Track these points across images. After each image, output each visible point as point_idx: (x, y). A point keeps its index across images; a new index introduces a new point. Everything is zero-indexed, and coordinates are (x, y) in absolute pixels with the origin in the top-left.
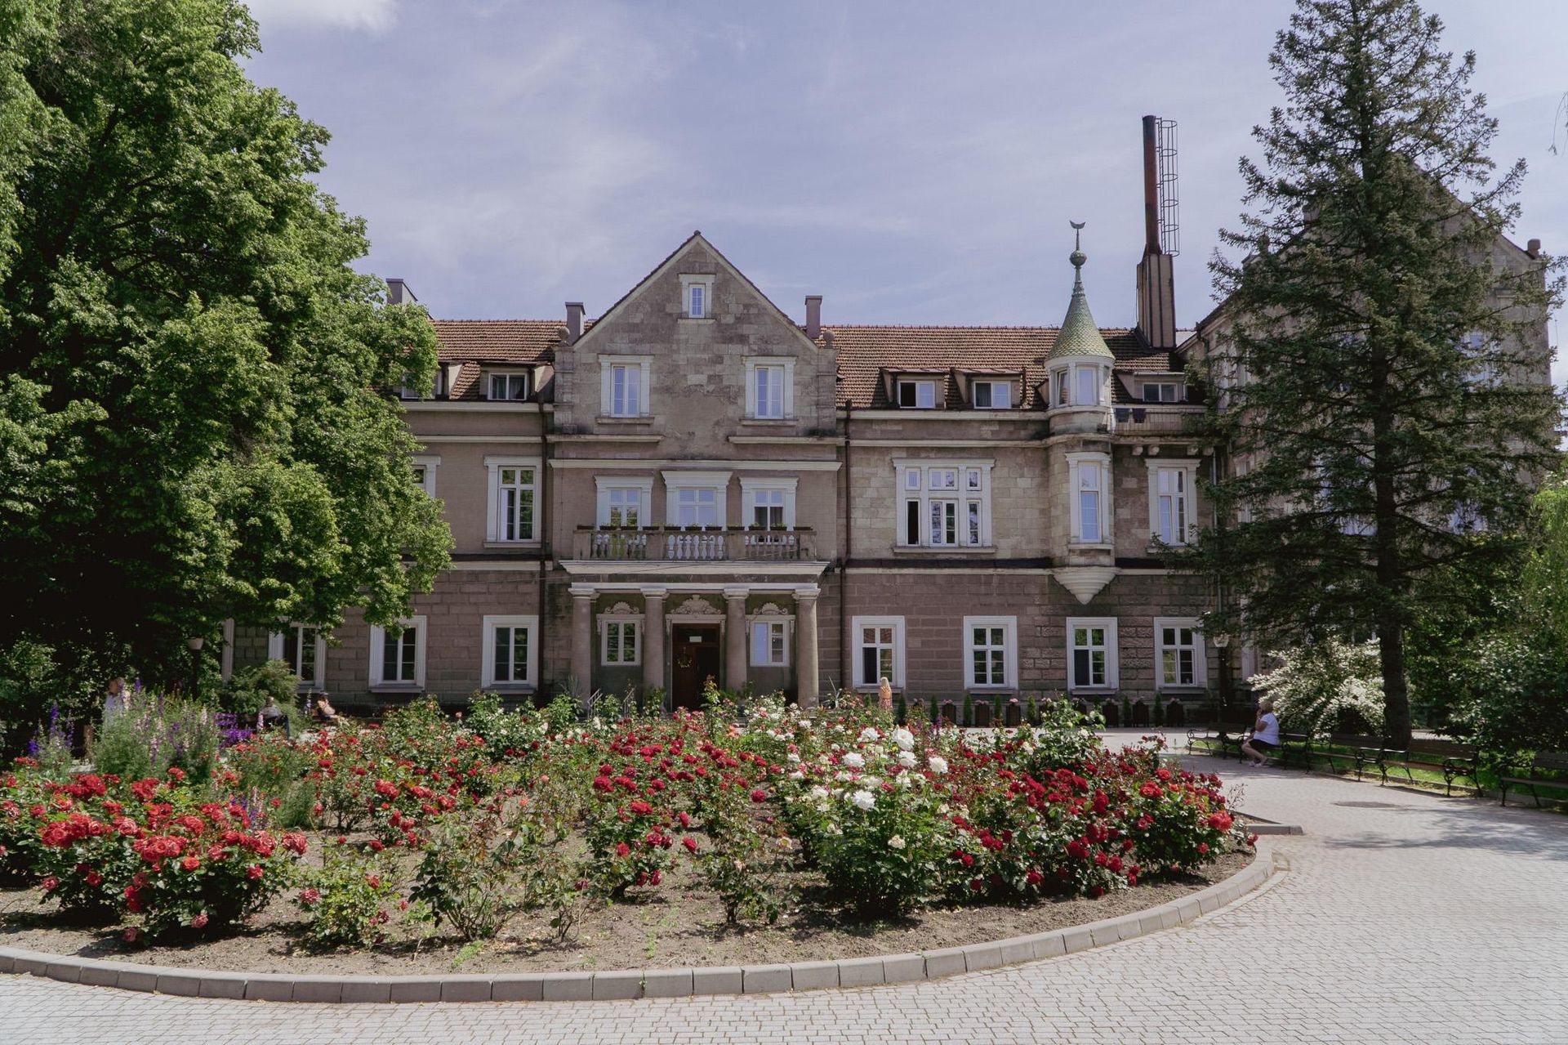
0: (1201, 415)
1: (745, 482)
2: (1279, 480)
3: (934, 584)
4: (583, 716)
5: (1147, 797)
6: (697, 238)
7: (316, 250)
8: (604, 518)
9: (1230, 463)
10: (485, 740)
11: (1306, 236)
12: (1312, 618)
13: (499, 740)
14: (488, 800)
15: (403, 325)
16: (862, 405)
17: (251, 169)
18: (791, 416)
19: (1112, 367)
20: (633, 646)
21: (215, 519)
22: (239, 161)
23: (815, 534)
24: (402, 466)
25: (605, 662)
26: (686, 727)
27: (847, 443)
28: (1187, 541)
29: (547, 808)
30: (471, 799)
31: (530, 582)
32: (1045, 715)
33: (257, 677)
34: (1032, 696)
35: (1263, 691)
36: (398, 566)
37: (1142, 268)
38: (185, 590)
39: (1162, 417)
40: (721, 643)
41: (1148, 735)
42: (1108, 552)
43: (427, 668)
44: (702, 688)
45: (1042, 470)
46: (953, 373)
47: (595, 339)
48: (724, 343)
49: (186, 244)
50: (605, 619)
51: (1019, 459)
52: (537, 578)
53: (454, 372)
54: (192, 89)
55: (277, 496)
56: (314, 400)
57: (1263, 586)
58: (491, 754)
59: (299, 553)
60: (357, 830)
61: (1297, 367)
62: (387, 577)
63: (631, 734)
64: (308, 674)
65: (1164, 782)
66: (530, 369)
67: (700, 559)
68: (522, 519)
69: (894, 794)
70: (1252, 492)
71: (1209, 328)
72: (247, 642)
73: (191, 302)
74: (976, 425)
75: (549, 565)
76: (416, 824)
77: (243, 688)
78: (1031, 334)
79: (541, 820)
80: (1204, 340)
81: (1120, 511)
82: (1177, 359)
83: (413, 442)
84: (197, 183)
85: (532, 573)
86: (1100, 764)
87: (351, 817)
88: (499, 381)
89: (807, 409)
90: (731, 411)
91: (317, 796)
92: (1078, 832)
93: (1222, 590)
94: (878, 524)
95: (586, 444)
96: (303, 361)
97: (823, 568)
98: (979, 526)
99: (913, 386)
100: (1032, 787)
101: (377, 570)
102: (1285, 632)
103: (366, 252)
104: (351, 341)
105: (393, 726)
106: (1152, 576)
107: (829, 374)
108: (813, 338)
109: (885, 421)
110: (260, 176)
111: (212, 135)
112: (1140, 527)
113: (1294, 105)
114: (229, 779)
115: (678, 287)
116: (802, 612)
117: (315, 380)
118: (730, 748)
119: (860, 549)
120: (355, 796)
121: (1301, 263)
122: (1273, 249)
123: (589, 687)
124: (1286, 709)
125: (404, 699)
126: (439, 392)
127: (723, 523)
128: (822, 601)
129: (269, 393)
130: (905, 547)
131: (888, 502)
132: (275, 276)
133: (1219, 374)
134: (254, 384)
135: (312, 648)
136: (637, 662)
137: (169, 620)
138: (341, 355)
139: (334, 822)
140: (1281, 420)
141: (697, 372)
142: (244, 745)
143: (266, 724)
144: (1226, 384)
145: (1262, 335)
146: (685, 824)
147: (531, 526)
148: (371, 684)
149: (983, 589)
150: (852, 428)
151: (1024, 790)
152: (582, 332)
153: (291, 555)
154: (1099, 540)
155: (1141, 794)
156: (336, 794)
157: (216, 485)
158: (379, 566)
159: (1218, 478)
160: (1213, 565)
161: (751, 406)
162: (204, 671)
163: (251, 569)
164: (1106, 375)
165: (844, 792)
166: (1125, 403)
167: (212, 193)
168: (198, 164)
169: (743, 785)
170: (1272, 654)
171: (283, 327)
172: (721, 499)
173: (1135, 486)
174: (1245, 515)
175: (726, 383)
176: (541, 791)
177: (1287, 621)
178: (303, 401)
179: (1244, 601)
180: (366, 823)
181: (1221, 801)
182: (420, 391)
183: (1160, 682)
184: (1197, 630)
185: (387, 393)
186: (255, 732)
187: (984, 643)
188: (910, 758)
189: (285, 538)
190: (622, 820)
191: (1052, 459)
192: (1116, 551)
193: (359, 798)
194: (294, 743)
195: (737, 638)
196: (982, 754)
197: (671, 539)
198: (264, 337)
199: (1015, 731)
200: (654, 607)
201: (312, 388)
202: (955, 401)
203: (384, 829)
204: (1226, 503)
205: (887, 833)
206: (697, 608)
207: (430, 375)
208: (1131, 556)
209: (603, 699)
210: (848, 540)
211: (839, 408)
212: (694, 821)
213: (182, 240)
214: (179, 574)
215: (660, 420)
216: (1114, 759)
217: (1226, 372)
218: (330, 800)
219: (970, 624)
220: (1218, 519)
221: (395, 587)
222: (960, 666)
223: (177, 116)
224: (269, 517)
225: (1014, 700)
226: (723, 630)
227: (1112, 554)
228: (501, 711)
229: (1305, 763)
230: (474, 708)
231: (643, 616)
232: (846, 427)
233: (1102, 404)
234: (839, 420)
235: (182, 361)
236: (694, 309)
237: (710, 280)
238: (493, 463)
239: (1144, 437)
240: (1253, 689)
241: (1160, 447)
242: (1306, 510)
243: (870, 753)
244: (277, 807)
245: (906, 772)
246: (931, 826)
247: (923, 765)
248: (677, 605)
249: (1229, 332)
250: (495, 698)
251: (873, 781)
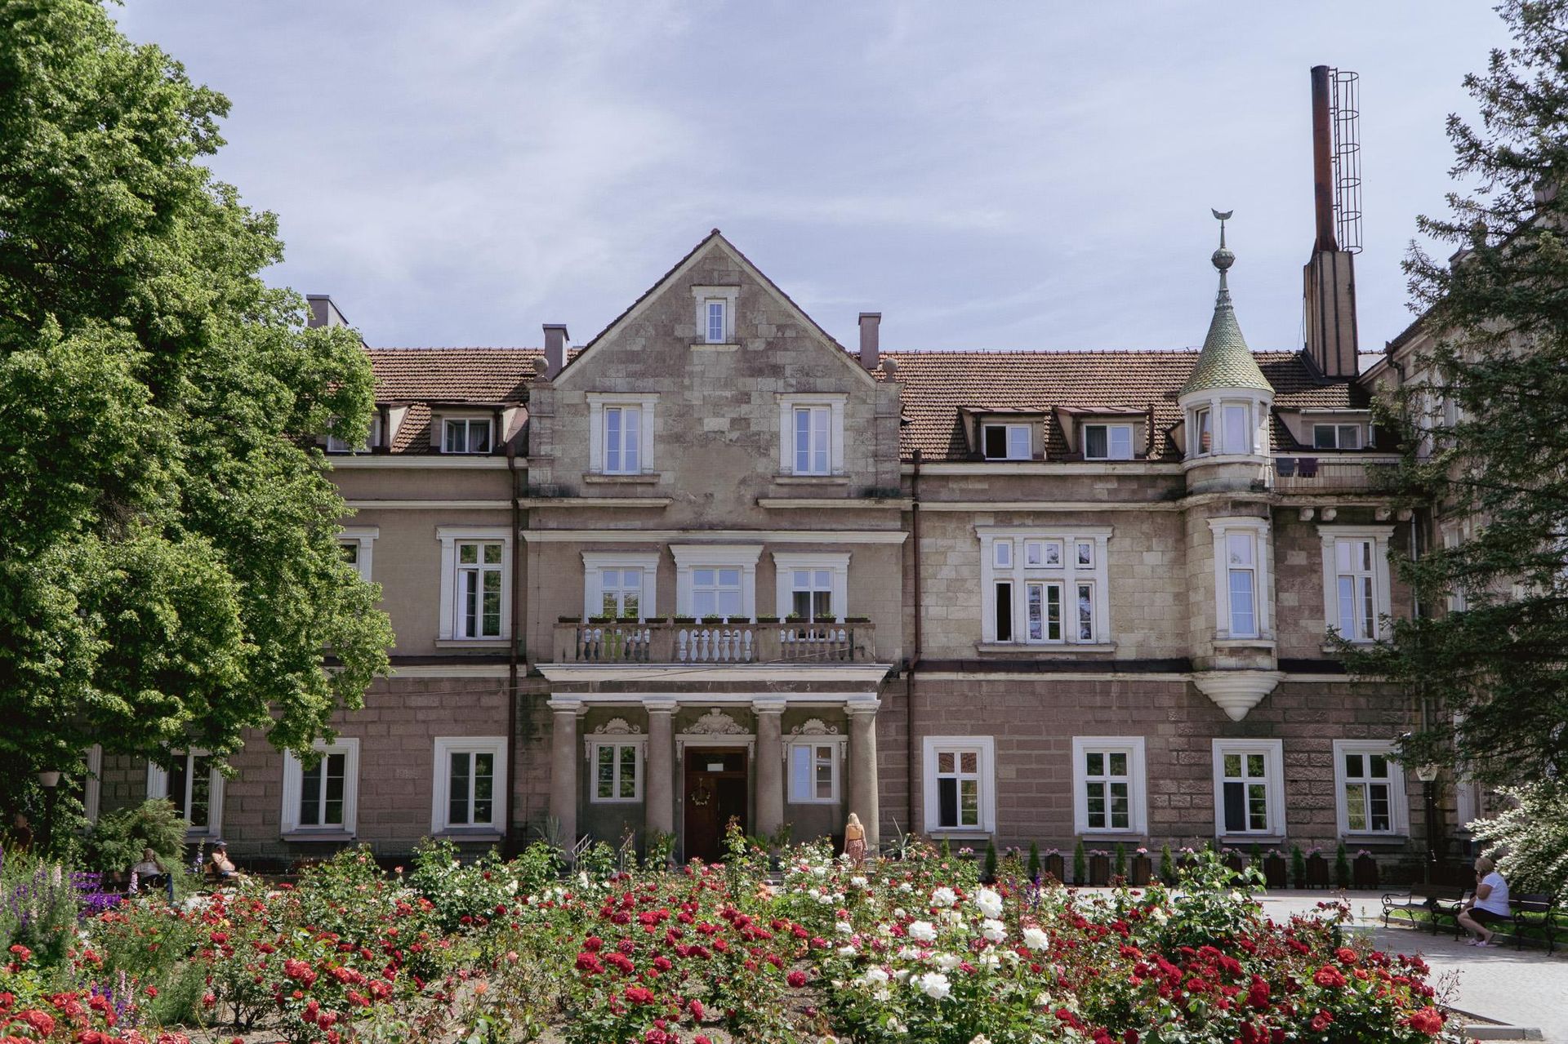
0: (1394, 466)
1: (780, 559)
2: (1503, 554)
3: (1033, 693)
4: (566, 871)
5: (1325, 986)
6: (716, 239)
7: (211, 258)
8: (594, 607)
9: (1436, 530)
10: (434, 904)
11: (1538, 224)
12: (1554, 742)
13: (453, 904)
14: (437, 985)
15: (328, 355)
16: (934, 457)
17: (125, 152)
18: (841, 472)
19: (1270, 403)
20: (633, 776)
21: (77, 611)
22: (108, 141)
23: (873, 627)
24: (324, 537)
25: (595, 798)
26: (702, 885)
27: (915, 507)
28: (1377, 636)
29: (514, 996)
30: (413, 984)
31: (496, 693)
32: (1182, 871)
33: (132, 822)
34: (1167, 845)
35: (1488, 842)
36: (318, 672)
37: (1311, 270)
38: (35, 709)
39: (1338, 469)
40: (750, 773)
41: (1325, 900)
42: (1268, 651)
43: (359, 808)
44: (722, 833)
45: (1177, 541)
46: (1055, 413)
47: (582, 372)
48: (752, 376)
49: (39, 251)
50: (596, 742)
51: (1146, 527)
52: (506, 687)
53: (396, 416)
54: (47, 48)
55: (160, 581)
56: (209, 453)
57: (1486, 699)
58: (442, 923)
59: (189, 656)
60: (260, 1028)
61: (1525, 399)
62: (303, 685)
63: (628, 896)
64: (200, 816)
65: (1347, 966)
66: (497, 412)
67: (721, 660)
68: (486, 609)
69: (977, 978)
70: (1466, 571)
71: (1404, 350)
72: (119, 776)
73: (48, 327)
74: (1087, 481)
75: (522, 671)
76: (339, 1019)
77: (112, 837)
78: (1160, 361)
79: (506, 1012)
80: (1397, 365)
81: (1283, 596)
82: (1360, 391)
83: (341, 507)
84: (53, 170)
85: (499, 681)
86: (1260, 939)
87: (252, 1010)
88: (456, 428)
89: (862, 463)
90: (762, 466)
91: (208, 982)
92: (1230, 1033)
93: (1427, 702)
94: (956, 614)
95: (570, 510)
96: (194, 401)
97: (884, 673)
98: (1093, 616)
99: (1003, 430)
100: (1164, 971)
101: (289, 676)
102: (1516, 762)
103: (278, 256)
104: (258, 374)
105: (311, 886)
106: (1329, 684)
107: (890, 416)
108: (869, 369)
109: (965, 477)
110: (137, 160)
111: (74, 107)
112: (1311, 617)
113: (1520, 45)
114: (90, 960)
115: (689, 305)
116: (856, 732)
117: (210, 426)
118: (760, 913)
119: (935, 644)
120: (258, 982)
121: (1531, 258)
122: (1491, 241)
123: (574, 832)
124: (1520, 867)
125: (327, 849)
126: (377, 444)
127: (753, 616)
128: (883, 716)
129: (151, 446)
130: (993, 644)
131: (970, 585)
132: (158, 292)
133: (1419, 410)
134: (131, 434)
135: (206, 783)
136: (638, 798)
137: (15, 747)
138: (245, 392)
139: (230, 1017)
140: (1507, 472)
141: (716, 415)
142: (110, 915)
143: (141, 886)
144: (1428, 423)
145: (1478, 357)
146: (698, 1017)
147: (497, 618)
148: (284, 830)
149: (1098, 700)
150: (922, 486)
151: (1153, 974)
152: (565, 363)
153: (179, 659)
154: (1256, 635)
155: (1317, 982)
156: (232, 979)
157: (78, 567)
158: (293, 672)
159: (1420, 551)
160: (1414, 669)
161: (787, 458)
162: (61, 814)
163: (125, 679)
164: (1262, 414)
165: (910, 975)
166: (1288, 451)
167: (73, 183)
168: (54, 145)
169: (777, 964)
170: (1499, 790)
171: (168, 358)
172: (749, 581)
173: (1304, 562)
174: (1457, 602)
175: (754, 428)
176: (506, 974)
177: (1519, 746)
178: (194, 455)
179: (1458, 719)
180: (272, 1018)
181: (1429, 993)
182: (351, 441)
183: (1343, 828)
184: (1393, 757)
185: (307, 443)
186: (126, 897)
187: (1101, 773)
188: (997, 929)
189: (170, 633)
190: (613, 1011)
191: (1190, 525)
192: (1279, 649)
193: (263, 984)
194: (178, 911)
195: (770, 765)
196: (1099, 923)
197: (683, 634)
198: (143, 372)
199: (1143, 891)
200: (661, 724)
201: (205, 437)
202: (1059, 449)
203: (296, 1027)
204: (1430, 585)
205: (968, 1031)
206: (717, 726)
207: (364, 422)
208: (1301, 656)
209: (592, 847)
210: (917, 635)
211: (905, 461)
212: (711, 1013)
213: (35, 246)
214: (26, 687)
215: (667, 478)
216: (1279, 932)
217: (1428, 408)
218: (224, 988)
219: (1081, 746)
220: (1420, 606)
221: (313, 698)
222: (1070, 803)
223: (28, 83)
224: (150, 610)
225: (1143, 850)
226: (751, 755)
227: (1274, 653)
228: (456, 864)
229: (1546, 941)
230: (420, 861)
231: (645, 736)
232: (914, 487)
233: (1258, 452)
234: (903, 476)
235: (34, 406)
236: (712, 331)
237: (732, 293)
238: (447, 536)
239: (1315, 496)
240: (1474, 839)
241: (1338, 509)
242: (1543, 595)
243: (945, 923)
244: (153, 997)
245: (991, 948)
246: (1028, 1021)
247: (1016, 938)
248: (690, 722)
249: (1431, 354)
250: (448, 848)
251: (947, 960)
